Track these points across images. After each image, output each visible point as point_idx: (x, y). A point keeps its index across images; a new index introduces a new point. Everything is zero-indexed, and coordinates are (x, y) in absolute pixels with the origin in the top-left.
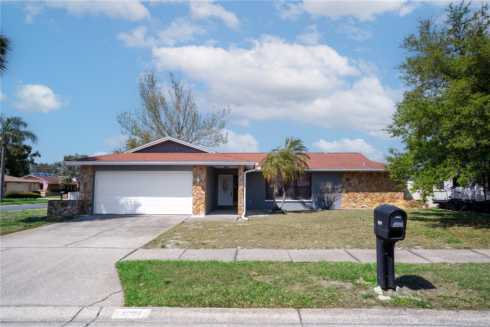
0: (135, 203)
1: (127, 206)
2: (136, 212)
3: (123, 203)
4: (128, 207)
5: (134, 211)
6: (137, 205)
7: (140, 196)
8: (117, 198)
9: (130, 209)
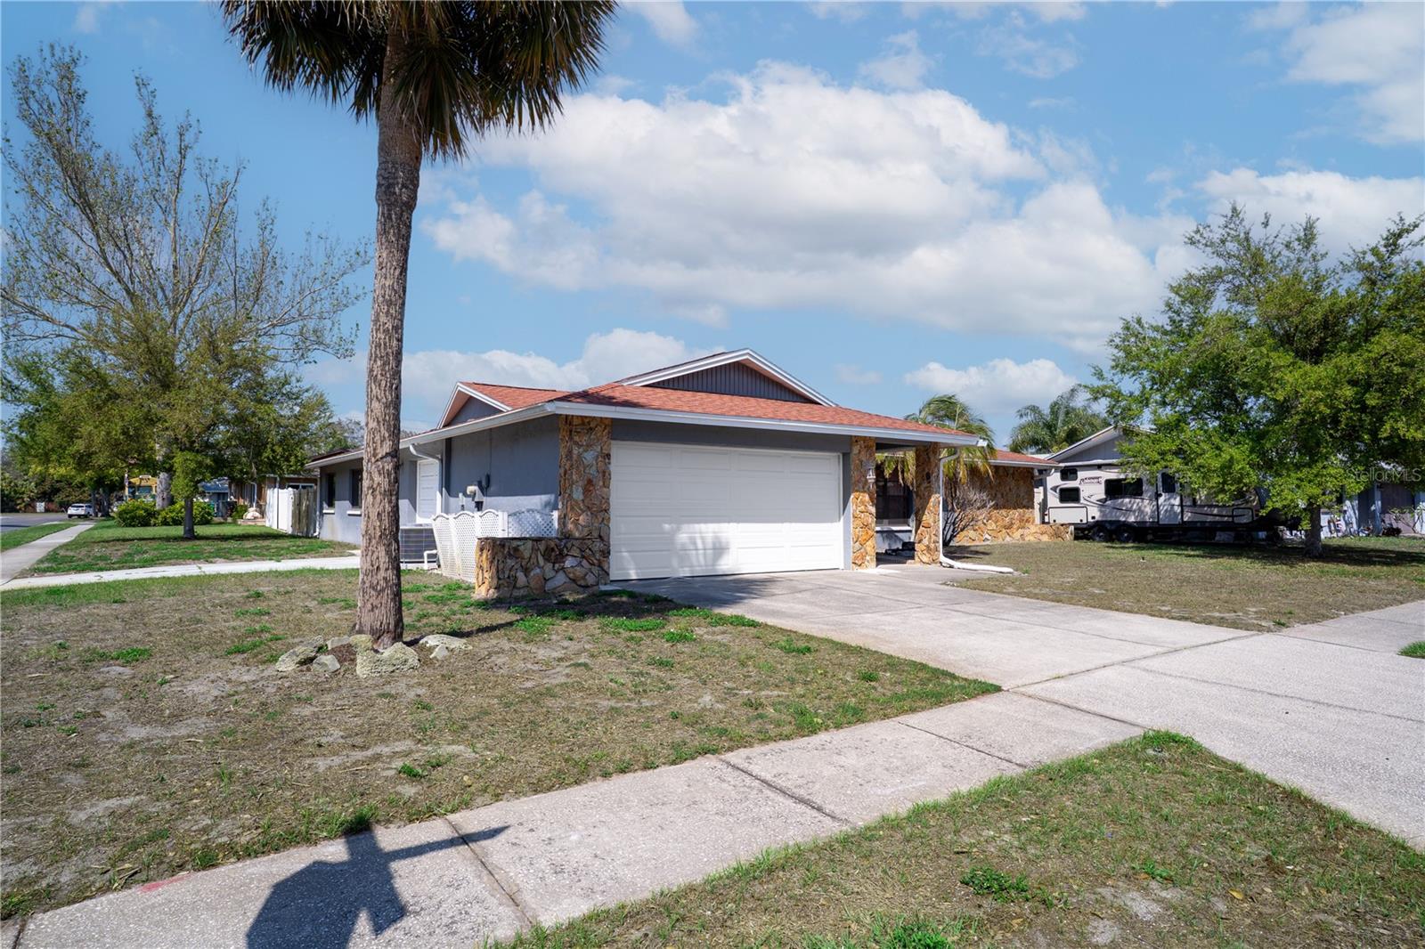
0: (714, 544)
1: (694, 552)
2: (718, 567)
3: (683, 544)
4: (697, 554)
5: (713, 565)
6: (719, 549)
7: (725, 522)
8: (667, 526)
9: (702, 561)
